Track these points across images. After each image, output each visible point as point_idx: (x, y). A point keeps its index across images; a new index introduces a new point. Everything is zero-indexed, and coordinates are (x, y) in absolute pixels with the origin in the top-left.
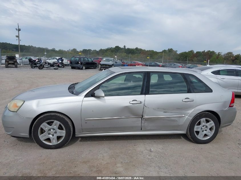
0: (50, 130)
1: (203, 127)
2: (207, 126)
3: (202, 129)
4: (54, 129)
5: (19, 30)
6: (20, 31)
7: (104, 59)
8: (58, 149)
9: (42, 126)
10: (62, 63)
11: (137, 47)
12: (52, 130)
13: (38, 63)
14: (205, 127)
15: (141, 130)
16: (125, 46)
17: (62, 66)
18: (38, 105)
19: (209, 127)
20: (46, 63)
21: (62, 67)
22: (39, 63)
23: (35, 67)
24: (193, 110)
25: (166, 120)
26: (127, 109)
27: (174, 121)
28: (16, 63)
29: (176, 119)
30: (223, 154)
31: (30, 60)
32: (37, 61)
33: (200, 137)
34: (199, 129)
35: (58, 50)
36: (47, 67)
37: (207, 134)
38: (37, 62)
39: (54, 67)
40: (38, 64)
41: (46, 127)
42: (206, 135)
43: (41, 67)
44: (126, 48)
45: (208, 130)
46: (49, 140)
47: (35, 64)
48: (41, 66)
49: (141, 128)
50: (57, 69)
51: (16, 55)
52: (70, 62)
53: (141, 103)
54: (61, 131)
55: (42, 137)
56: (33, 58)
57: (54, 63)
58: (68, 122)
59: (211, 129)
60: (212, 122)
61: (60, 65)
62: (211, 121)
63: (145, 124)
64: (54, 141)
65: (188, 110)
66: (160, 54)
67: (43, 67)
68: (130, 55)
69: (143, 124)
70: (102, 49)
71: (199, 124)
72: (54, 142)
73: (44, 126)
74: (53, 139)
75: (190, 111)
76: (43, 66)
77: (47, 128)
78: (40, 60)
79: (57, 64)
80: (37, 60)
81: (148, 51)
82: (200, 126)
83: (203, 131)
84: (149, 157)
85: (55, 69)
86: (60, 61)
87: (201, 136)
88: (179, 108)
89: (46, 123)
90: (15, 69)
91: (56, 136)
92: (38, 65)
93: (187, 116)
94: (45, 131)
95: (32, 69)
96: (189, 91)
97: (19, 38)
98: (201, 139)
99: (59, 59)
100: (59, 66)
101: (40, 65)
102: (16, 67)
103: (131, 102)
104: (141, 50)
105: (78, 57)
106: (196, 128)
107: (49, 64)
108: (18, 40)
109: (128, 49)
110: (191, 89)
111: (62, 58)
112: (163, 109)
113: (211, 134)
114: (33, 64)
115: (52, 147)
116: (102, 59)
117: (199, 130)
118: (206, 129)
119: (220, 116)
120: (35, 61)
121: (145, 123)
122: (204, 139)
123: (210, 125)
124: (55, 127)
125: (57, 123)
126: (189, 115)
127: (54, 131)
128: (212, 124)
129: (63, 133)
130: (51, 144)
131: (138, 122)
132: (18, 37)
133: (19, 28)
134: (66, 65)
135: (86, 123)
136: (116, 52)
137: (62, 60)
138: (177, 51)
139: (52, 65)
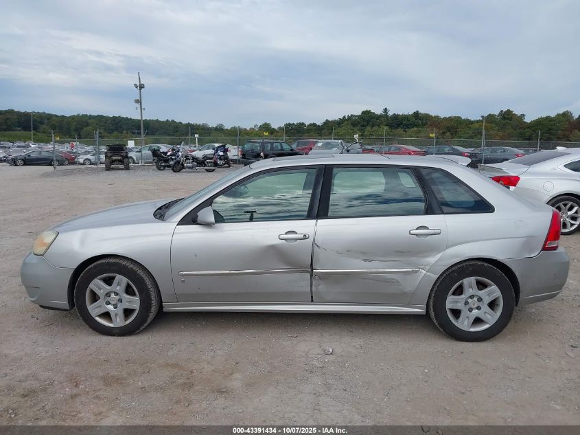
0: (108, 295)
1: (470, 300)
2: (482, 297)
3: (466, 303)
4: (117, 294)
5: (142, 87)
6: (143, 89)
7: (320, 144)
8: (126, 337)
9: (92, 286)
10: (225, 158)
11: (418, 111)
12: (113, 295)
13: (171, 158)
14: (475, 299)
15: (312, 301)
16: (386, 109)
17: (225, 164)
18: (82, 242)
19: (487, 300)
20: (187, 158)
21: (226, 167)
22: (173, 157)
23: (165, 167)
24: (439, 255)
25: (371, 279)
26: (274, 252)
27: (392, 281)
28: (126, 160)
29: (396, 278)
30: (512, 368)
31: (155, 153)
32: (168, 154)
33: (464, 324)
34: (459, 304)
35: (229, 128)
36: (189, 168)
37: (482, 317)
38: (171, 155)
39: (205, 165)
40: (173, 159)
41: (100, 289)
42: (478, 321)
43: (178, 167)
44: (390, 114)
45: (485, 308)
46: (107, 315)
47: (166, 161)
48: (176, 165)
49: (312, 297)
50: (213, 170)
51: (129, 142)
52: (243, 155)
53: (305, 237)
54: (132, 298)
55: (94, 310)
56: (163, 148)
57: (205, 157)
58: (145, 278)
59: (492, 305)
60: (494, 287)
61: (219, 161)
62: (491, 286)
63: (321, 287)
64: (118, 320)
65: (426, 257)
66: (477, 125)
67: (183, 167)
68: (400, 131)
69: (315, 286)
70: (330, 119)
71: (460, 291)
72: (119, 322)
73: (97, 285)
74: (116, 315)
75: (432, 260)
76: (183, 165)
77: (102, 291)
78: (175, 152)
79: (211, 159)
80: (169, 151)
81: (445, 119)
82: (463, 296)
83: (471, 310)
84: (317, 364)
85: (207, 170)
86: (221, 154)
87: (466, 323)
88: (402, 252)
89: (101, 279)
90: (124, 172)
91: (121, 307)
92: (172, 163)
93: (425, 272)
94: (100, 298)
95: (159, 171)
96: (429, 211)
97: (141, 104)
98: (466, 329)
99: (219, 147)
100: (216, 164)
101: (175, 163)
102: (127, 168)
103: (281, 237)
104: (427, 117)
105: (259, 143)
106: (451, 302)
107: (195, 159)
108: (139, 109)
109: (395, 117)
110: (435, 205)
111: (224, 146)
112: (362, 253)
113: (491, 318)
114: (161, 161)
115: (114, 331)
116: (315, 143)
117: (459, 306)
118: (480, 304)
119: (517, 274)
120: (165, 153)
121: (319, 285)
122: (472, 330)
123: (489, 295)
124: (118, 288)
125: (121, 281)
126: (428, 267)
127: (118, 297)
128: (494, 291)
129: (135, 302)
130: (111, 325)
131: (301, 282)
132: (139, 101)
133: (141, 83)
134: (235, 161)
135: (183, 282)
136: (363, 126)
137: (226, 151)
138: (523, 115)
139: (201, 162)
